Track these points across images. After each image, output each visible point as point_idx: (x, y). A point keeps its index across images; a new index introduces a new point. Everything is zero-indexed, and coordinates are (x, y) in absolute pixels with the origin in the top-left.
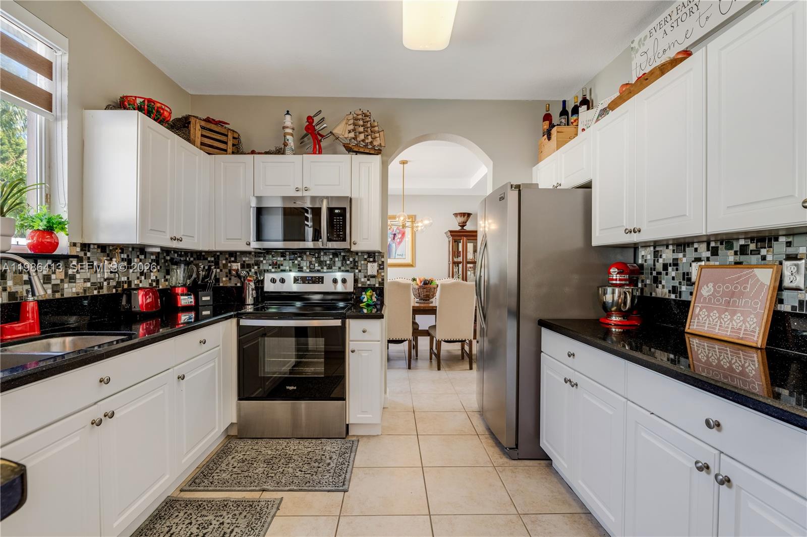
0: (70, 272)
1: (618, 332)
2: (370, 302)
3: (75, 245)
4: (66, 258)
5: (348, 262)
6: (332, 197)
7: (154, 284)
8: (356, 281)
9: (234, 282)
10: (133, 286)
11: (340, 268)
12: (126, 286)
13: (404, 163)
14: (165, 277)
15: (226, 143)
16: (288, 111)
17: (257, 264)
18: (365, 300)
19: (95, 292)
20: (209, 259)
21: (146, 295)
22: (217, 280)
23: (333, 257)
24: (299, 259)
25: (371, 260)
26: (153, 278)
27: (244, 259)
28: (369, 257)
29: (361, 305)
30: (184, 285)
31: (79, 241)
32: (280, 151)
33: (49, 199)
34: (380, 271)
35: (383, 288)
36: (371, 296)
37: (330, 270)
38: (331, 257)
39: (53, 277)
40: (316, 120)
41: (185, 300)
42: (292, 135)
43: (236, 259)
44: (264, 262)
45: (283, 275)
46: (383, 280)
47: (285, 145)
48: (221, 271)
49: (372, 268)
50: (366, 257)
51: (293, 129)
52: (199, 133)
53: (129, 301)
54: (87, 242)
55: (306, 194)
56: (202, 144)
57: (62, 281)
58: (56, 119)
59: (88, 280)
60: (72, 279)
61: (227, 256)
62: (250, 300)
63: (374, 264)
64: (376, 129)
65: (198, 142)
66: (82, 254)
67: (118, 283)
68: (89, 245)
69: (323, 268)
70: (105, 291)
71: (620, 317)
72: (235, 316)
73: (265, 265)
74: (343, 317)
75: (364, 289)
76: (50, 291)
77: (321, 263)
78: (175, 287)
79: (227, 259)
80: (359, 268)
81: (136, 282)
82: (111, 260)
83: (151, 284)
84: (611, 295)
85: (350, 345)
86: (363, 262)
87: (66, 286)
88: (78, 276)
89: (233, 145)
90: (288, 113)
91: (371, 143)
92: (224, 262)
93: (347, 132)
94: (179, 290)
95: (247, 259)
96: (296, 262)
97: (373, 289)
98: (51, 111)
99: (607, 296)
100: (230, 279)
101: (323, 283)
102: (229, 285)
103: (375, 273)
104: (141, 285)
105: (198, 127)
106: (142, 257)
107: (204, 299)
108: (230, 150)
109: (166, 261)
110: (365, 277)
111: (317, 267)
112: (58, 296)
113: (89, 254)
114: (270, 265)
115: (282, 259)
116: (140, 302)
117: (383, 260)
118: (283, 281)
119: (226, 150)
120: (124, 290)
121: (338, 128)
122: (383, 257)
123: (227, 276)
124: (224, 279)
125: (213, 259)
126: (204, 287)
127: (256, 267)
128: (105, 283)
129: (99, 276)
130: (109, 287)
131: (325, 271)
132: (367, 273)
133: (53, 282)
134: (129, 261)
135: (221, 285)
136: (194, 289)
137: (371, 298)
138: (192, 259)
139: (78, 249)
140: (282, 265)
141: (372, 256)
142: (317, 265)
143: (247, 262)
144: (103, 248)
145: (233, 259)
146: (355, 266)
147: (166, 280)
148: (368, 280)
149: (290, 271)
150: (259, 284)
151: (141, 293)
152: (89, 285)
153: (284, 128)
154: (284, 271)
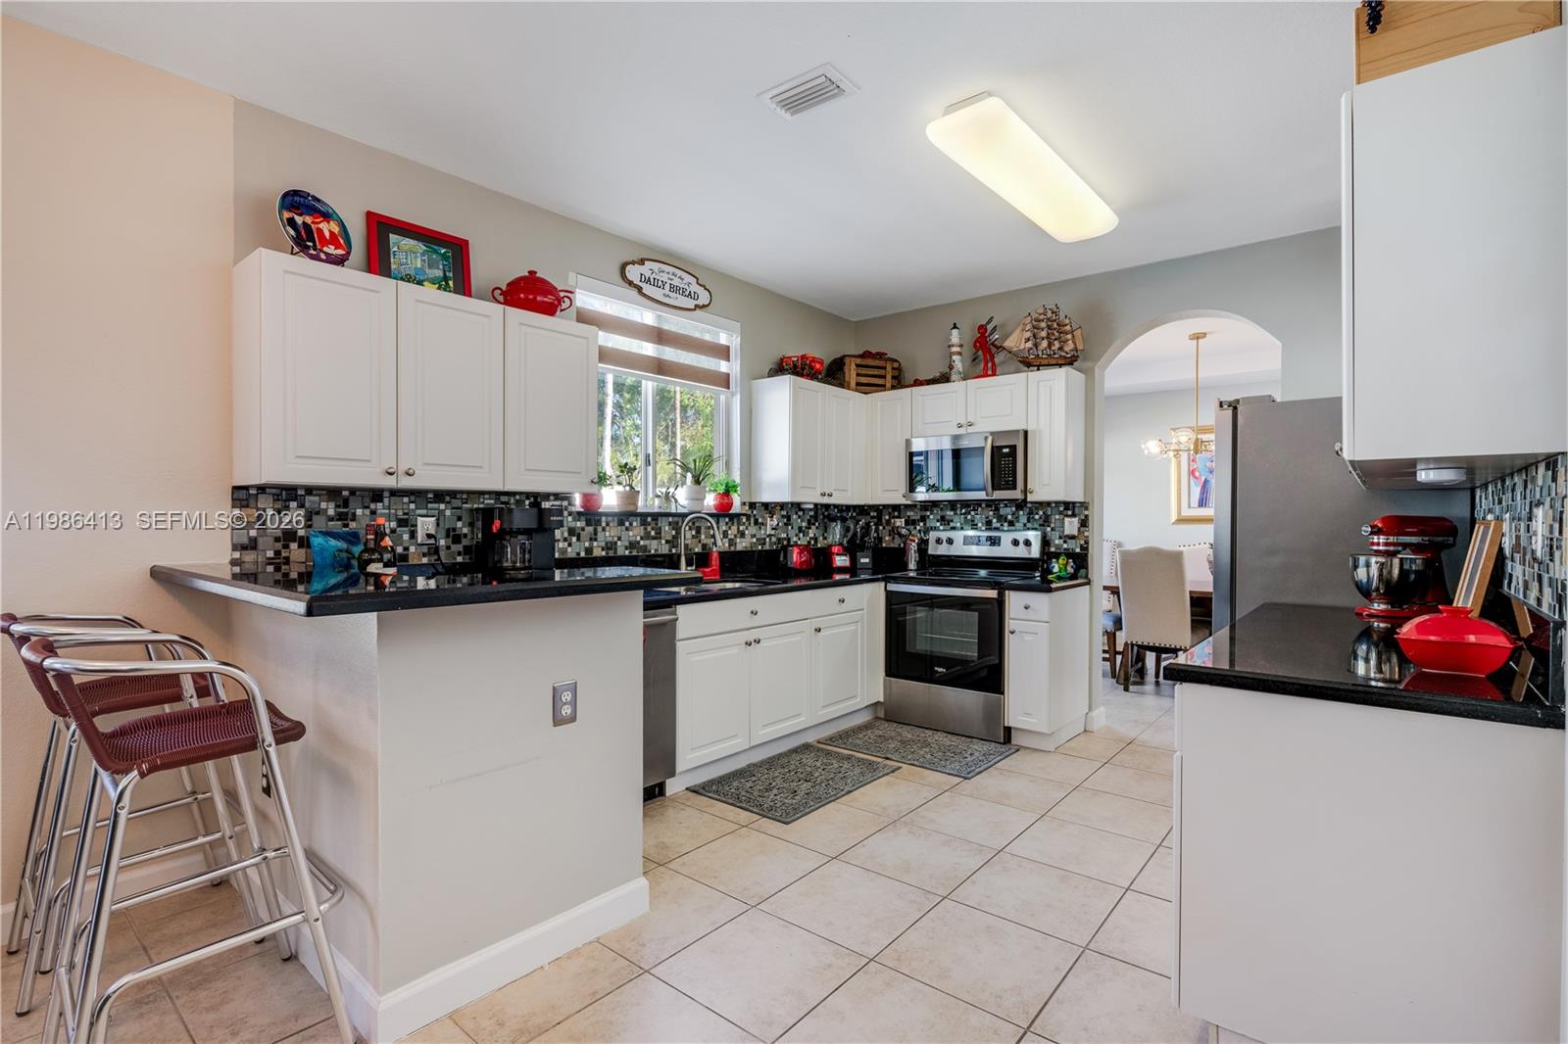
0: (741, 528)
1: (1382, 628)
2: (1063, 574)
3: (744, 504)
4: (738, 516)
5: (1037, 517)
6: (998, 433)
7: (812, 542)
8: (1045, 542)
9: (897, 543)
10: (792, 543)
11: (1025, 525)
12: (785, 543)
13: (1198, 338)
14: (823, 535)
15: (884, 377)
16: (955, 324)
17: (923, 519)
18: (1056, 569)
19: (760, 547)
20: (872, 514)
21: (800, 553)
22: (880, 539)
23: (1017, 510)
24: (973, 513)
25: (1070, 513)
26: (812, 535)
27: (908, 514)
28: (1067, 509)
29: (1050, 577)
30: (841, 544)
31: (747, 500)
32: (945, 378)
33: (728, 465)
34: (1082, 529)
35: (1086, 555)
36: (1066, 565)
37: (1013, 528)
38: (1014, 509)
39: (730, 532)
40: (990, 327)
41: (841, 561)
42: (960, 354)
43: (899, 513)
44: (931, 517)
45: (952, 534)
46: (1087, 542)
47: (951, 367)
48: (884, 528)
49: (1071, 525)
50: (1062, 509)
51: (961, 346)
52: (853, 374)
53: (785, 557)
54: (753, 501)
55: (971, 430)
56: (858, 384)
57: (735, 536)
58: (733, 395)
59: (753, 536)
60: (742, 535)
61: (890, 510)
62: (912, 565)
63: (1073, 519)
64: (1068, 328)
65: (853, 384)
66: (749, 512)
67: (779, 539)
68: (755, 503)
69: (1002, 525)
70: (767, 547)
71: (1385, 604)
72: (883, 579)
73: (933, 520)
74: (1002, 588)
75: (1057, 556)
76: (727, 545)
77: (1001, 518)
78: (831, 546)
79: (890, 514)
80: (1053, 525)
81: (795, 539)
82: (772, 517)
83: (809, 542)
84: (1365, 569)
85: (1010, 624)
86: (1057, 517)
87: (738, 540)
88: (747, 532)
89: (893, 377)
90: (955, 327)
91: (1061, 349)
92: (887, 517)
93: (1023, 341)
94: (835, 549)
95: (912, 513)
96: (969, 517)
97: (1070, 555)
98: (729, 388)
99: (1359, 570)
100: (893, 538)
101: (999, 545)
102: (892, 545)
103: (1076, 534)
104: (799, 542)
105: (853, 366)
106: (801, 513)
107: (863, 560)
108: (888, 385)
109: (824, 517)
110: (1060, 538)
111: (995, 523)
112: (732, 549)
113: (755, 512)
114: (938, 521)
115: (952, 513)
116: (795, 559)
117: (1086, 513)
118: (950, 541)
119: (884, 386)
120: (783, 546)
121: (1011, 339)
122: (1087, 509)
123: (890, 535)
124: (887, 538)
125: (875, 514)
126: (862, 548)
127: (922, 524)
128: (768, 539)
129: (763, 532)
130: (771, 544)
131: (1006, 528)
132: (1063, 532)
133: (730, 537)
134: (789, 518)
135: (884, 545)
136: (852, 548)
137: (1066, 568)
138: (854, 514)
139: (747, 508)
140: (952, 521)
141: (1069, 507)
142: (994, 520)
143: (912, 518)
144: (766, 505)
145: (896, 514)
146: (1046, 521)
147: (825, 538)
148: (1065, 542)
149: (962, 528)
150: (923, 545)
151: (796, 550)
152: (754, 540)
153: (950, 346)
154: (954, 528)
